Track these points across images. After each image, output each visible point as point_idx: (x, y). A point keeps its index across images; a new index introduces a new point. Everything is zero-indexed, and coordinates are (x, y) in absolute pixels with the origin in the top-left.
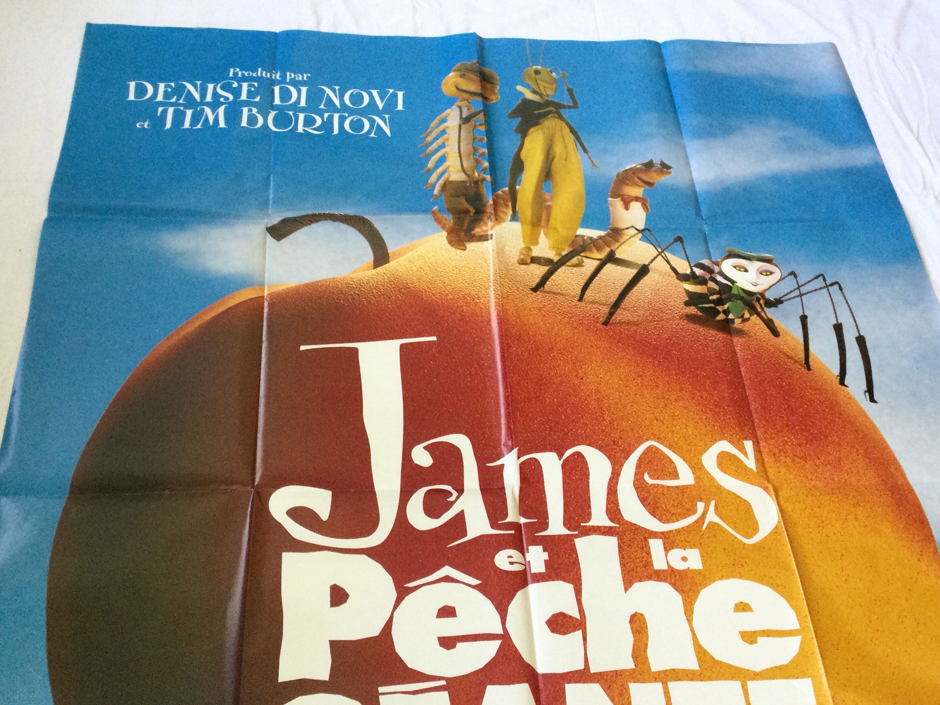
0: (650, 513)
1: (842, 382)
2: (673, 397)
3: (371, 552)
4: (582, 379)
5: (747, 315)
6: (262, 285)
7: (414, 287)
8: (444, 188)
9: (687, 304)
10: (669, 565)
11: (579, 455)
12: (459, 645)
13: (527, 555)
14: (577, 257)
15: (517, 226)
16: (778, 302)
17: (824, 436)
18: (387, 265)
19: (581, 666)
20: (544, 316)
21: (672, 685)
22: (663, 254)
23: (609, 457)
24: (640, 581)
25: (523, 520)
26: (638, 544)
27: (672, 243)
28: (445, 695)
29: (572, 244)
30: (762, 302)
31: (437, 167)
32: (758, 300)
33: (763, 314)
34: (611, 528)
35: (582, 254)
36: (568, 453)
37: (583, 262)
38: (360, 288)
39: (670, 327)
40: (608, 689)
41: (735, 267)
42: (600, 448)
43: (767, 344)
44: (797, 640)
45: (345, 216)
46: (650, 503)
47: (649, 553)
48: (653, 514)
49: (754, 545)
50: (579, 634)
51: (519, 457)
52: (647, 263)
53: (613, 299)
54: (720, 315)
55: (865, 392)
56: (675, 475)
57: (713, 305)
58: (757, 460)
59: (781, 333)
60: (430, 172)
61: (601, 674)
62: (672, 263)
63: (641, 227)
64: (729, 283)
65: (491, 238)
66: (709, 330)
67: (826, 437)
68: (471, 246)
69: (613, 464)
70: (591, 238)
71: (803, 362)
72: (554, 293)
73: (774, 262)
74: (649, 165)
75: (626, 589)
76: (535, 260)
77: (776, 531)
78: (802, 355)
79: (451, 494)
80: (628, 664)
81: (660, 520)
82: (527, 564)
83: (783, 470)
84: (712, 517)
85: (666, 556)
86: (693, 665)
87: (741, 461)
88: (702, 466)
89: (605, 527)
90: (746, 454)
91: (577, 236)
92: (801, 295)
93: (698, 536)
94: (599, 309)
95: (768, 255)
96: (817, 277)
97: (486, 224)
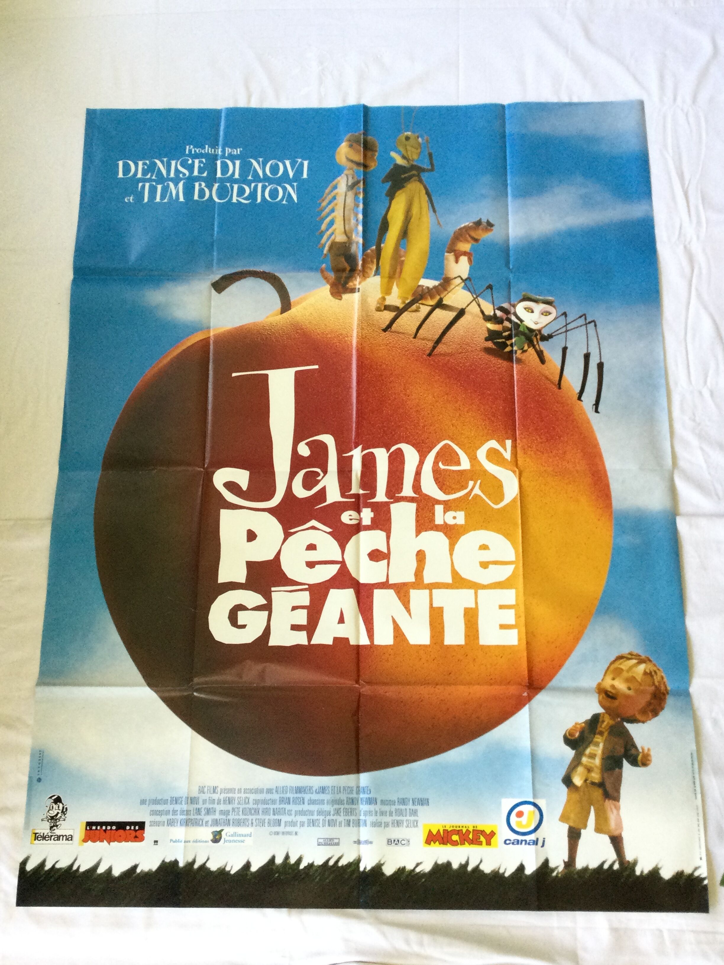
0: (439, 488)
1: (579, 398)
2: (466, 409)
3: (270, 511)
4: (408, 396)
5: (526, 347)
6: (208, 328)
7: (306, 329)
8: (331, 248)
9: (487, 339)
10: (444, 522)
11: (400, 450)
12: (317, 566)
13: (362, 514)
14: (416, 304)
15: (378, 279)
16: (550, 336)
17: (559, 436)
18: (290, 311)
19: (384, 580)
20: (389, 350)
21: (435, 591)
22: (476, 299)
23: (418, 451)
24: (426, 531)
25: (361, 492)
26: (428, 508)
27: (484, 291)
28: (307, 593)
29: (414, 294)
30: (538, 337)
31: (327, 230)
32: (536, 335)
33: (537, 346)
34: (413, 497)
35: (420, 302)
36: (393, 448)
37: (419, 308)
38: (271, 330)
39: (472, 357)
40: (398, 593)
41: (525, 309)
42: (413, 445)
43: (535, 370)
44: (512, 567)
45: (264, 272)
46: (440, 482)
47: (434, 514)
48: (441, 489)
49: (498, 509)
50: (386, 561)
51: (362, 452)
52: (464, 307)
53: (437, 337)
54: (507, 348)
55: (594, 405)
56: (458, 463)
57: (504, 340)
58: (512, 453)
59: (546, 363)
60: (322, 234)
61: (395, 585)
62: (482, 306)
63: (465, 276)
64: (519, 322)
65: (359, 291)
66: (498, 359)
67: (560, 437)
68: (345, 296)
69: (420, 456)
70: (428, 288)
71: (557, 383)
72: (399, 333)
73: (554, 304)
74: (478, 223)
75: (417, 536)
76: (387, 308)
77: (514, 500)
78: (557, 378)
79: (319, 475)
80: (412, 579)
81: (444, 493)
82: (360, 520)
83: (528, 460)
84: (477, 491)
85: (444, 515)
86: (449, 580)
87: (502, 455)
88: (477, 457)
89: (410, 497)
90: (505, 450)
91: (419, 286)
92: (567, 331)
93: (466, 503)
94: (426, 344)
95: (550, 298)
96: (580, 317)
97: (356, 279)
